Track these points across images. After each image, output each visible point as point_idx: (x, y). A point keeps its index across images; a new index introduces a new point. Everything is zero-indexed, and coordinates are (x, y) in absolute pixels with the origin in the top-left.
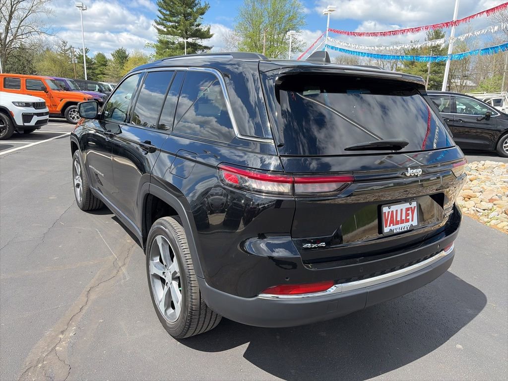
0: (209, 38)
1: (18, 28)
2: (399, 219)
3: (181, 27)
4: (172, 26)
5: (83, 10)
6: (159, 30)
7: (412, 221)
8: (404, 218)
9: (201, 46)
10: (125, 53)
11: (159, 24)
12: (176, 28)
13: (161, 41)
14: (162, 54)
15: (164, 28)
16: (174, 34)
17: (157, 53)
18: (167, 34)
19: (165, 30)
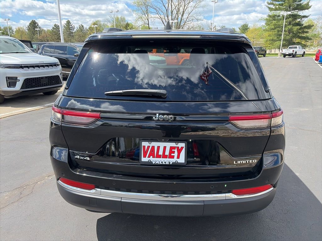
0: (308, 9)
1: (187, 18)
2: (161, 153)
3: (286, 4)
4: (279, 4)
5: (215, 3)
6: (269, 8)
7: (178, 157)
8: (167, 153)
9: (301, 16)
10: (247, 26)
11: (269, 4)
12: (282, 5)
13: (270, 16)
14: (269, 24)
15: (273, 6)
16: (280, 9)
17: (266, 24)
18: (275, 10)
19: (274, 7)
